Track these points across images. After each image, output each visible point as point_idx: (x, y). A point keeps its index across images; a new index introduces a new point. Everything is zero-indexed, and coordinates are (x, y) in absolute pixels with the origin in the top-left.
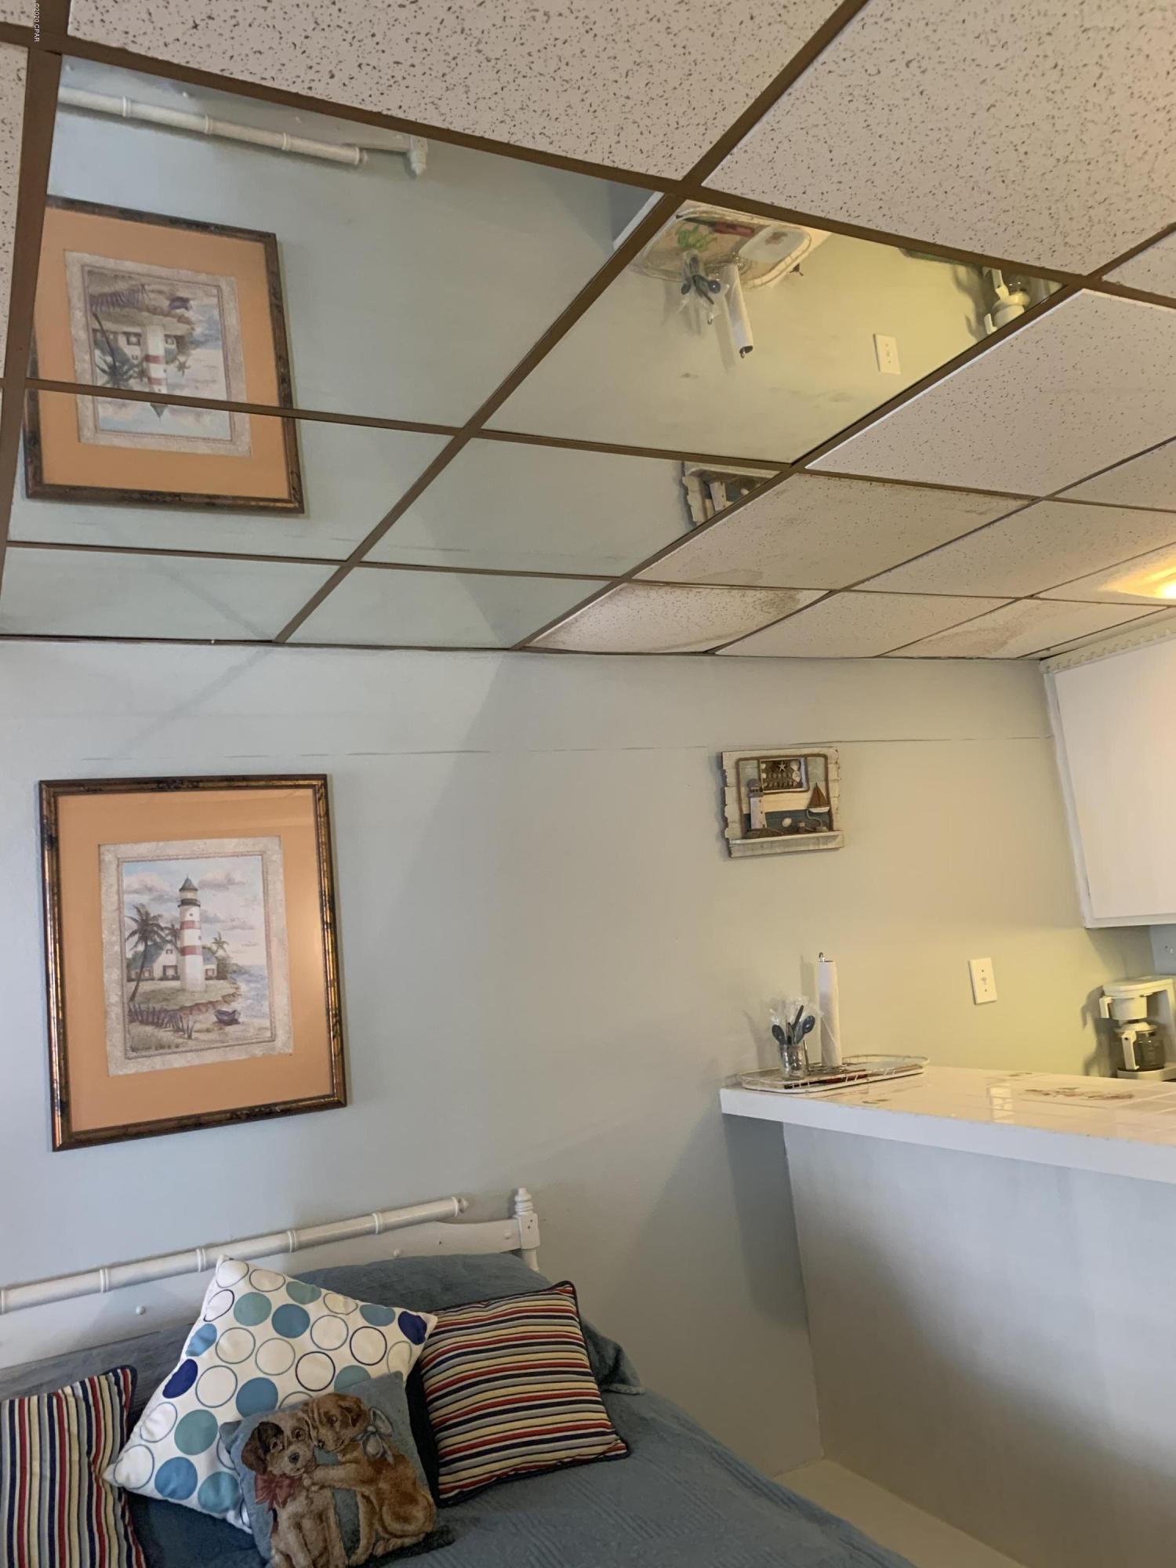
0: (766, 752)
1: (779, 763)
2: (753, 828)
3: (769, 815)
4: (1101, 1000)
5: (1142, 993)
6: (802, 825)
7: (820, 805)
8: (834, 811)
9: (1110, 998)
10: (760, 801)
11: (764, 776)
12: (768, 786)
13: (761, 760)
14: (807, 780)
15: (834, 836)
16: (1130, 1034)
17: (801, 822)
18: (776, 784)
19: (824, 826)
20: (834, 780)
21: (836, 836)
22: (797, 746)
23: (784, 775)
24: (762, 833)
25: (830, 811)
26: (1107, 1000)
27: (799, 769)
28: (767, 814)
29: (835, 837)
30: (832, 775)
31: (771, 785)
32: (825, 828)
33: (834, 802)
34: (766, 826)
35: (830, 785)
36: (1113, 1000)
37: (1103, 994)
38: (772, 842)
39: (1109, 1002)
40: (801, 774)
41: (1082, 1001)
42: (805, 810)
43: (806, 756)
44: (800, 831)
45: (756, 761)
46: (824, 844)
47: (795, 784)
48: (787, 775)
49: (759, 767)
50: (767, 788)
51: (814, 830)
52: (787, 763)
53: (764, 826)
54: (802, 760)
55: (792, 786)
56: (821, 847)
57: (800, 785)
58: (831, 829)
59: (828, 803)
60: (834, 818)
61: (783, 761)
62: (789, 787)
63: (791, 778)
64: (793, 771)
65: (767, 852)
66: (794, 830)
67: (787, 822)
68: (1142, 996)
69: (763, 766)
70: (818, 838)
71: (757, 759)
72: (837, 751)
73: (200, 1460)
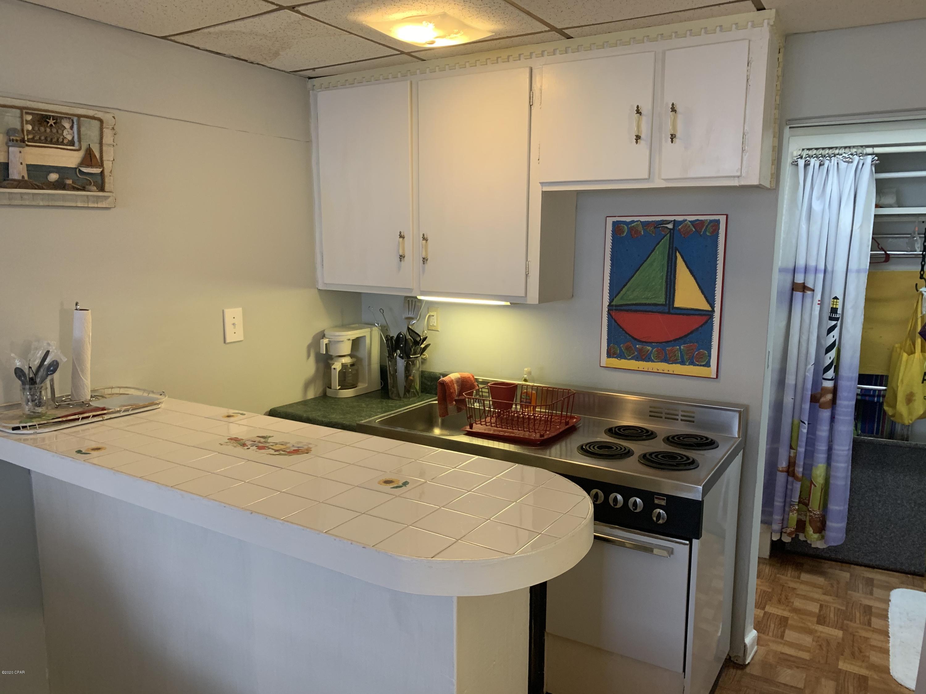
0: (31, 103)
1: (48, 117)
2: (10, 177)
3: (31, 168)
4: (321, 340)
5: (349, 337)
6: (69, 182)
7: (91, 166)
8: (106, 173)
9: (328, 339)
10: (20, 152)
11: (30, 127)
12: (33, 138)
13: (24, 111)
14: (80, 141)
15: (104, 196)
16: (337, 366)
17: (68, 179)
18: (43, 138)
19: (94, 185)
20: (109, 145)
21: (109, 197)
22: (69, 105)
23: (54, 131)
24: (20, 184)
25: (102, 172)
26: (325, 341)
27: (72, 128)
28: (28, 166)
29: (107, 198)
30: (108, 138)
31: (37, 138)
32: (95, 188)
33: (107, 165)
34: (26, 178)
35: (104, 148)
36: (329, 341)
37: (324, 336)
38: (34, 194)
39: (327, 342)
40: (73, 133)
41: (309, 340)
42: (76, 168)
43: (79, 116)
44: (66, 187)
45: (18, 111)
46: (94, 202)
47: (65, 141)
48: (57, 132)
49: (22, 117)
50: (33, 140)
51: (84, 189)
52: (58, 119)
53: (23, 177)
54: (75, 119)
55: (62, 143)
56: (91, 205)
57: (72, 143)
58: (102, 188)
59: (101, 165)
60: (107, 180)
61: (53, 116)
62: (57, 143)
63: (62, 134)
64: (65, 128)
65: (27, 203)
66: (60, 185)
67: (53, 177)
68: (349, 340)
69: (29, 118)
70: (87, 196)
71: (21, 109)
72: (114, 117)
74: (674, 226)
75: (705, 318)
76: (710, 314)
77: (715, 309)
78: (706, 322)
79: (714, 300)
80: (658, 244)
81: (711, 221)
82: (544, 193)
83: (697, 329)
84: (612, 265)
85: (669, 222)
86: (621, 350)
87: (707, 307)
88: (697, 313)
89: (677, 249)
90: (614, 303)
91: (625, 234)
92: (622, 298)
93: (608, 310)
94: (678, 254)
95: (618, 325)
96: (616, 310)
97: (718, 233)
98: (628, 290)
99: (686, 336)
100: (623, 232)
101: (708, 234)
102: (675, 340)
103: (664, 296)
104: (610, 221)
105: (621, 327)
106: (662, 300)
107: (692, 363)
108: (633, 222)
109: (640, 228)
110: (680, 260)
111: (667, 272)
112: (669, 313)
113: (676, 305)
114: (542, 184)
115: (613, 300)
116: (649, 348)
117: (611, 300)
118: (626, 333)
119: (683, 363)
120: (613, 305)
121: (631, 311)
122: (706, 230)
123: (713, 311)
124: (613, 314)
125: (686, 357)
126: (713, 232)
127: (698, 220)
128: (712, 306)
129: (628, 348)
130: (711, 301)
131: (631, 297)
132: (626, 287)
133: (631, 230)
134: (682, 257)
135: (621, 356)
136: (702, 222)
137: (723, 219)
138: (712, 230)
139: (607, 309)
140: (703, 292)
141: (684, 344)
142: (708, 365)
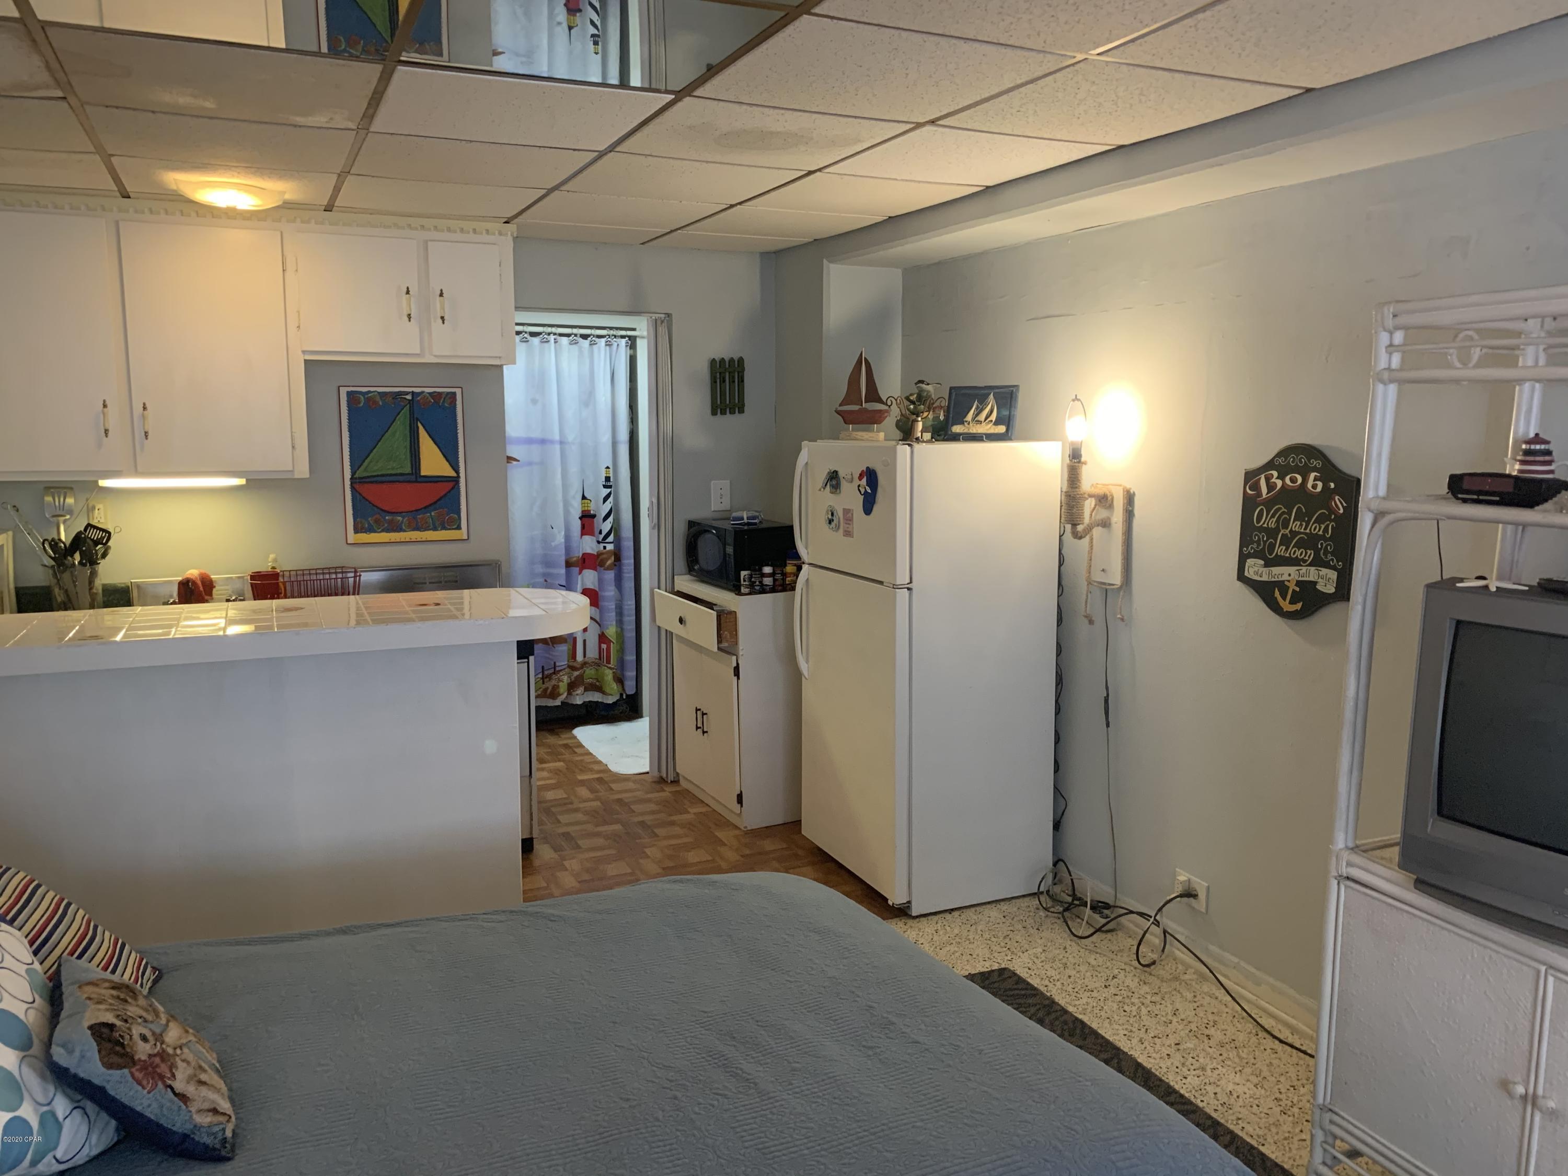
73: (27, 1111)
74: (413, 397)
75: (452, 484)
76: (456, 480)
77: (461, 475)
78: (453, 488)
79: (458, 466)
80: (399, 414)
81: (448, 393)
82: (307, 362)
83: (445, 495)
84: (351, 437)
85: (407, 393)
86: (369, 523)
87: (453, 474)
88: (445, 479)
89: (417, 419)
90: (357, 475)
91: (362, 404)
92: (365, 470)
93: (351, 483)
94: (419, 425)
95: (364, 498)
96: (360, 482)
97: (455, 404)
98: (371, 462)
99: (435, 502)
100: (359, 403)
101: (446, 405)
102: (425, 508)
103: (409, 465)
104: (344, 391)
105: (367, 500)
106: (408, 470)
107: (444, 528)
108: (369, 392)
109: (378, 399)
110: (422, 432)
111: (411, 441)
112: (416, 482)
113: (423, 474)
114: (304, 352)
115: (355, 472)
116: (400, 518)
117: (353, 473)
118: (373, 505)
119: (435, 529)
120: (356, 478)
121: (376, 482)
122: (444, 401)
123: (458, 477)
124: (357, 486)
125: (437, 524)
126: (450, 403)
127: (435, 392)
128: (457, 472)
129: (377, 521)
130: (456, 469)
131: (375, 468)
132: (369, 459)
133: (368, 400)
134: (424, 427)
135: (370, 530)
136: (440, 394)
137: (458, 391)
138: (449, 401)
139: (349, 483)
140: (448, 460)
141: (435, 509)
142: (459, 528)
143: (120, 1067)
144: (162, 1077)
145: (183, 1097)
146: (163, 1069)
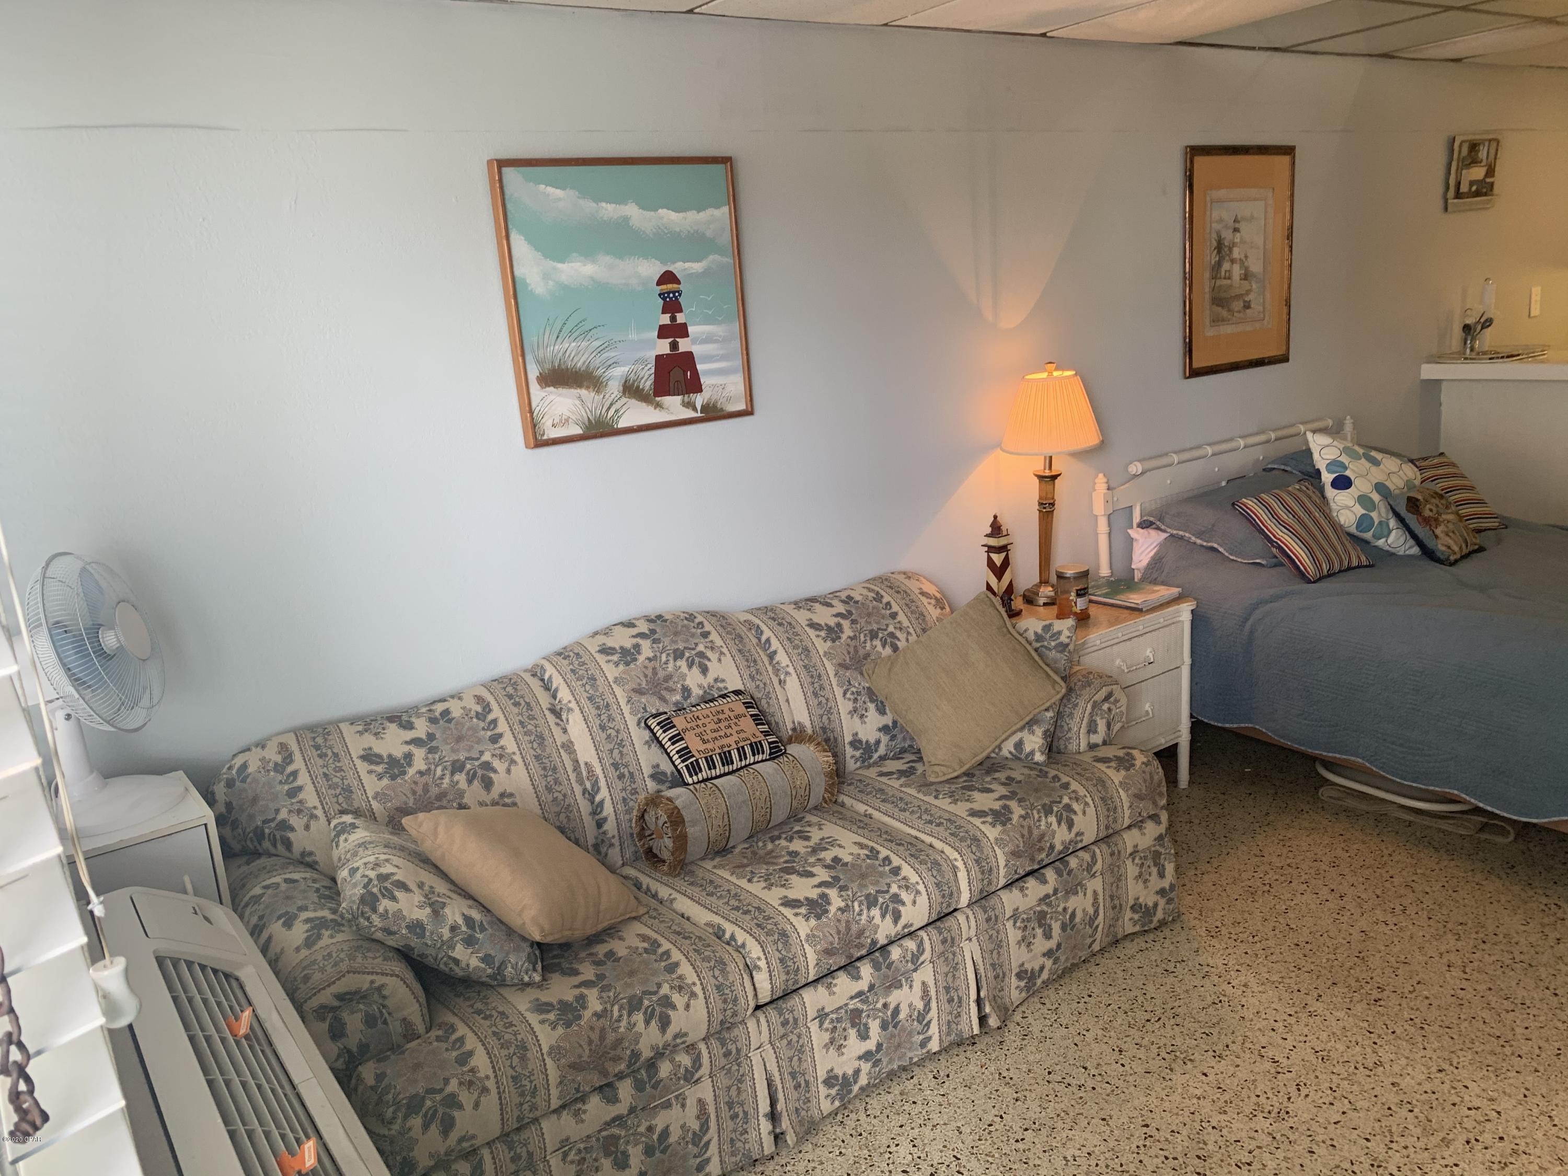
0: (1475, 136)
1: (1475, 144)
2: (1462, 191)
6: (1481, 191)
7: (1490, 176)
8: (1494, 181)
10: (1465, 173)
11: (1469, 154)
12: (1469, 161)
14: (1486, 159)
17: (1481, 188)
18: (1473, 160)
19: (1489, 191)
20: (1498, 158)
21: (1489, 200)
22: (1486, 132)
24: (1464, 196)
27: (1484, 150)
28: (1467, 182)
29: (1492, 199)
30: (1499, 153)
32: (1487, 193)
33: (1496, 174)
34: (1466, 191)
35: (1496, 161)
38: (1464, 202)
40: (1483, 153)
42: (1483, 180)
43: (1489, 140)
44: (1480, 194)
46: (1483, 205)
47: (1480, 161)
48: (1478, 154)
49: (1467, 148)
54: (1487, 143)
59: (1493, 175)
60: (1494, 186)
61: (1478, 143)
62: (1477, 162)
64: (1481, 151)
65: (1462, 208)
66: (1477, 194)
67: (1476, 188)
69: (1470, 147)
70: (1479, 201)
71: (1468, 142)
72: (1503, 137)
73: (1374, 515)
143: (1413, 513)
144: (1431, 526)
145: (1436, 537)
146: (1433, 523)
